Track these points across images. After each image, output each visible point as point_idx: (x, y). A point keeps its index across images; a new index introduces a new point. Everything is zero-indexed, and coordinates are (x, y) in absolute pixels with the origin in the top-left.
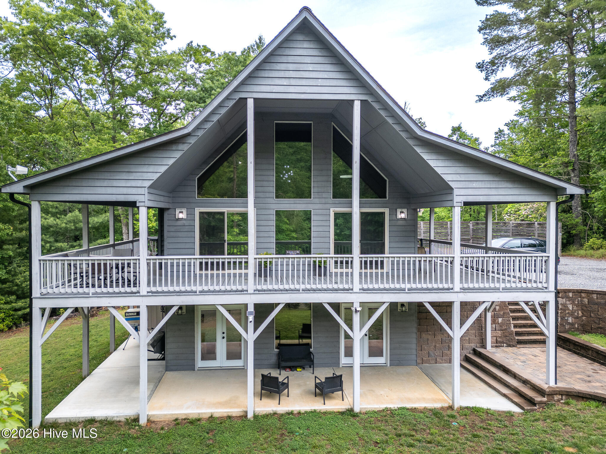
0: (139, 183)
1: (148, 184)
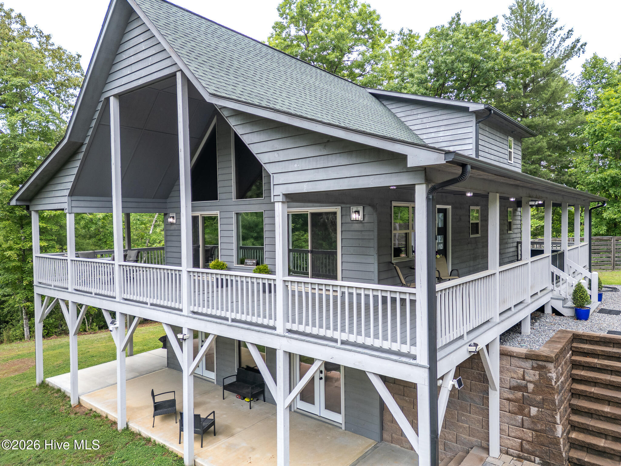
1: (67, 192)
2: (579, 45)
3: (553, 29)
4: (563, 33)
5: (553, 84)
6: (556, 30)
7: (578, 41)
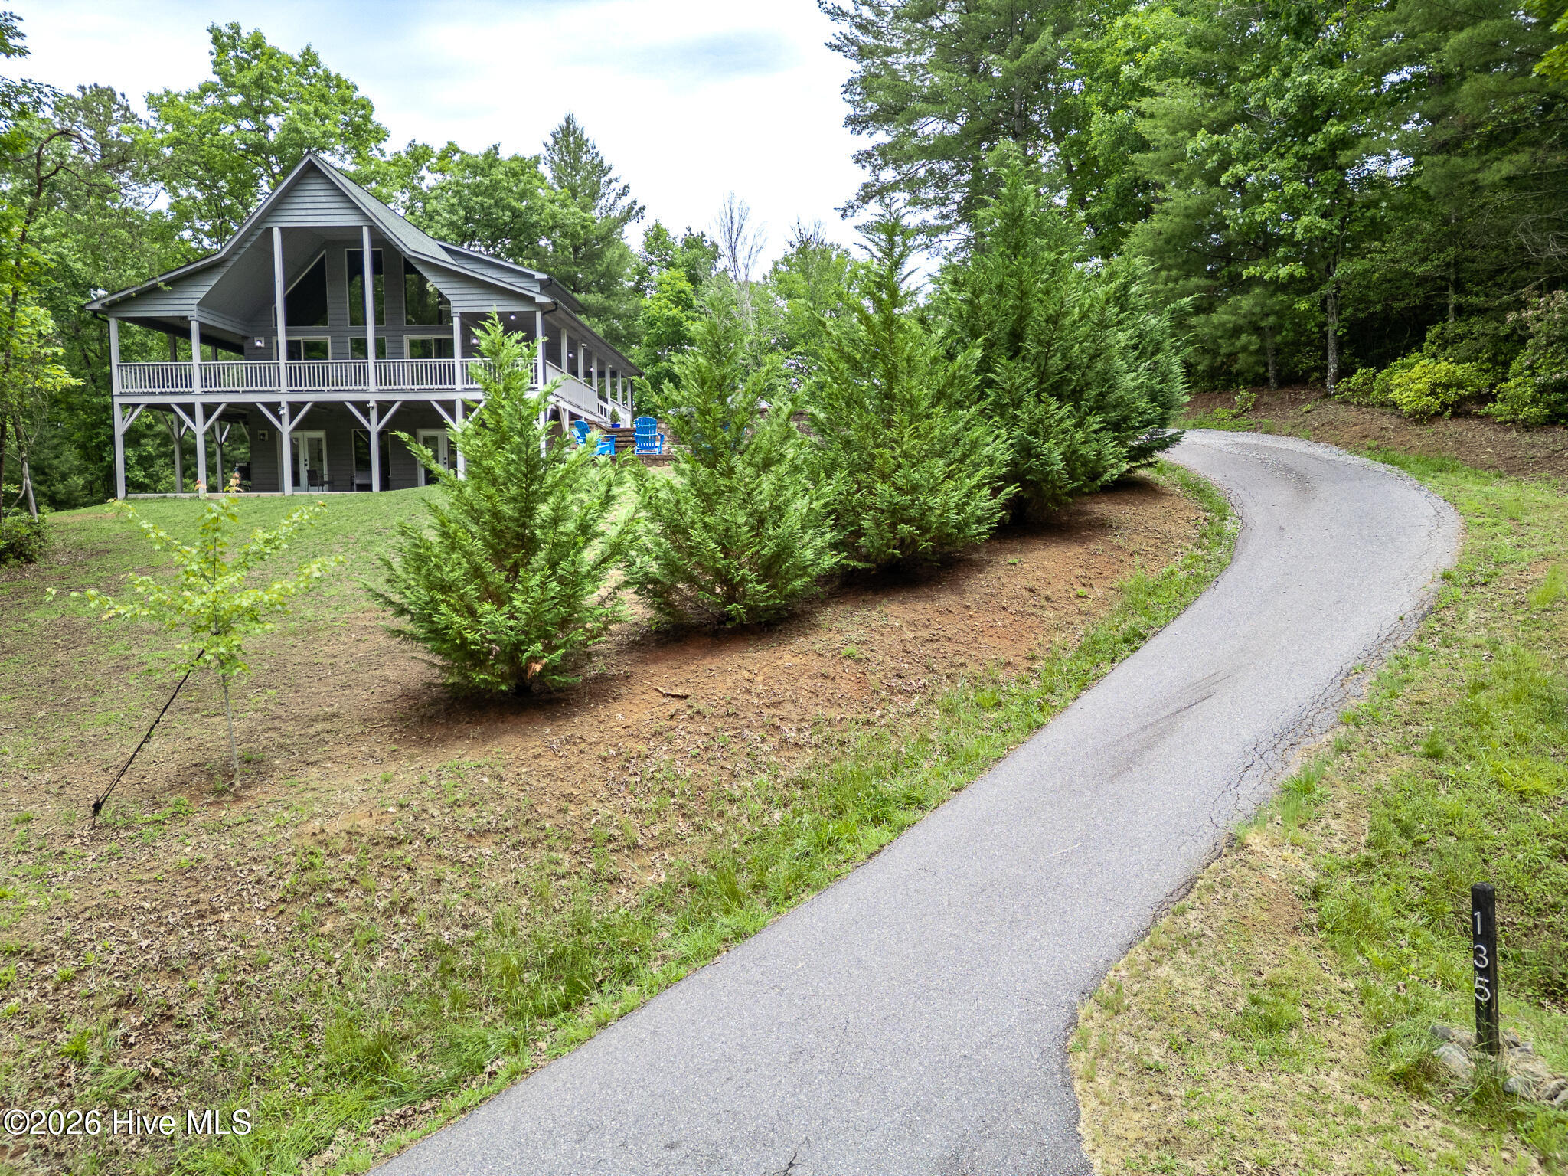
0: (190, 301)
1: (197, 301)
2: (636, 208)
3: (606, 179)
4: (618, 187)
5: (608, 254)
6: (610, 181)
7: (635, 203)
